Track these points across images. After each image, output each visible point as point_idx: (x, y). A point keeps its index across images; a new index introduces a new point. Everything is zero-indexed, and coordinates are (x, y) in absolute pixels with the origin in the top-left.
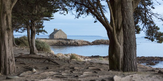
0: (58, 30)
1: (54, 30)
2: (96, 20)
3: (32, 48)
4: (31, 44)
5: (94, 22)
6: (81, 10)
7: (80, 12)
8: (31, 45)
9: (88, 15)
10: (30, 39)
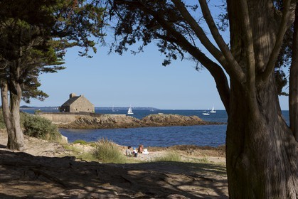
0: (77, 97)
1: (71, 95)
2: (167, 59)
3: (13, 132)
4: (9, 122)
5: (164, 64)
6: (129, 31)
7: (125, 38)
8: (9, 126)
9: (145, 44)
10: (8, 111)
